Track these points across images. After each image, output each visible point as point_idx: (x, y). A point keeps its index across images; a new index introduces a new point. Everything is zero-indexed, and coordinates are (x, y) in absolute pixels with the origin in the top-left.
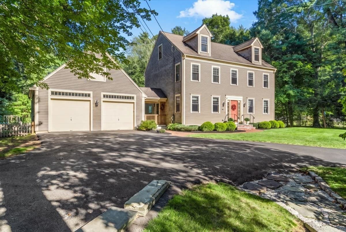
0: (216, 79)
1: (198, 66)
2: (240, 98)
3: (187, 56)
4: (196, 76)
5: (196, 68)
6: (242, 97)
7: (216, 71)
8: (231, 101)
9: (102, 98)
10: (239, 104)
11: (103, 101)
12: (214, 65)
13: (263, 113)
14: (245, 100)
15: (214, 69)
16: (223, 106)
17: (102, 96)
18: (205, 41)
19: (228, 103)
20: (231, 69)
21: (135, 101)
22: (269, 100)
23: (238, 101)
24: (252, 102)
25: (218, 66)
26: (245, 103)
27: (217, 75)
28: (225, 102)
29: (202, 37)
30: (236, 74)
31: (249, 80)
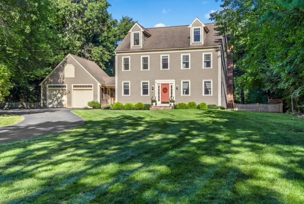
0: (145, 67)
1: (128, 59)
2: (172, 82)
3: (117, 53)
4: (127, 67)
5: (126, 60)
6: (174, 81)
7: (145, 60)
8: (161, 84)
9: (73, 88)
10: (172, 86)
11: (74, 90)
12: (143, 55)
13: (203, 94)
14: (177, 82)
15: (143, 58)
16: (153, 89)
17: (72, 87)
18: (137, 36)
19: (159, 86)
20: (161, 56)
21: (92, 88)
22: (212, 81)
23: (171, 84)
24: (188, 84)
25: (147, 55)
26: (178, 86)
27: (147, 63)
28: (155, 85)
29: (134, 33)
30: (167, 59)
31: (184, 63)
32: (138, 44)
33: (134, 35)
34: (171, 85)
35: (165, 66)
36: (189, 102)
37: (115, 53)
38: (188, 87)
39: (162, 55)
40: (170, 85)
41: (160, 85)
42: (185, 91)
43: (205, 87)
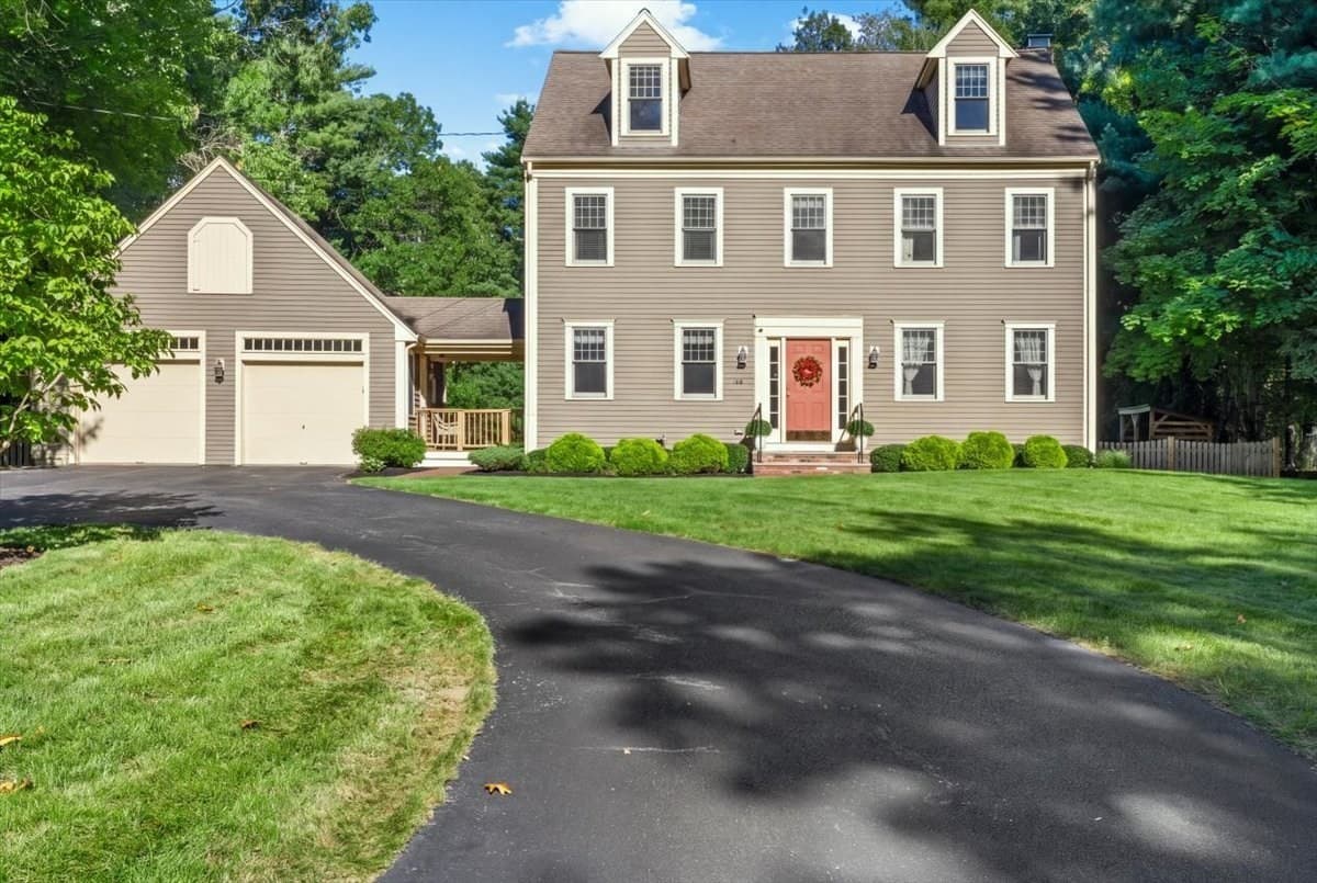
0: (700, 245)
1: (602, 200)
2: (846, 328)
3: (537, 166)
4: (591, 242)
5: (590, 208)
6: (859, 322)
7: (699, 210)
8: (788, 339)
9: (241, 353)
10: (843, 352)
11: (246, 363)
12: (686, 186)
13: (1009, 395)
14: (876, 331)
15: (686, 201)
16: (741, 366)
17: (240, 344)
18: (649, 83)
19: (774, 353)
20: (788, 192)
21: (364, 355)
22: (1051, 328)
23: (838, 339)
24: (927, 340)
25: (712, 185)
26: (877, 348)
27: (706, 228)
28: (752, 347)
29: (633, 68)
30: (821, 211)
31: (906, 234)
32: (654, 123)
33: (632, 74)
34: (844, 344)
35: (808, 245)
36: (969, 432)
37: (530, 165)
38: (931, 356)
39: (793, 186)
40: (836, 345)
41: (782, 346)
42: (912, 374)
43: (1017, 357)
